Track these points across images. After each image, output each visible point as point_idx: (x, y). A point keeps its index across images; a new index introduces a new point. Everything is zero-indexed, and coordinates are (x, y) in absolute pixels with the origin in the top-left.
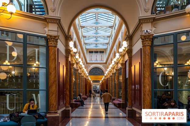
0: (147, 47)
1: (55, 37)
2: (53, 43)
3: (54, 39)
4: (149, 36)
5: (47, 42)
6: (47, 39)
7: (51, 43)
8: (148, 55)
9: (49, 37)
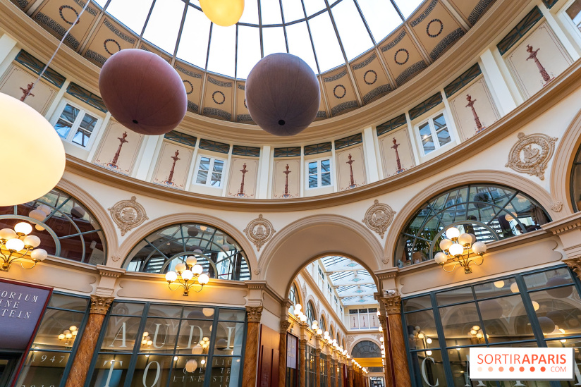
0: (393, 316)
1: (257, 308)
2: (253, 317)
3: (255, 311)
4: (393, 299)
5: (246, 316)
6: (246, 312)
7: (252, 318)
8: (397, 330)
9: (248, 310)
